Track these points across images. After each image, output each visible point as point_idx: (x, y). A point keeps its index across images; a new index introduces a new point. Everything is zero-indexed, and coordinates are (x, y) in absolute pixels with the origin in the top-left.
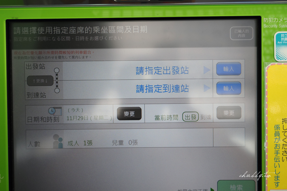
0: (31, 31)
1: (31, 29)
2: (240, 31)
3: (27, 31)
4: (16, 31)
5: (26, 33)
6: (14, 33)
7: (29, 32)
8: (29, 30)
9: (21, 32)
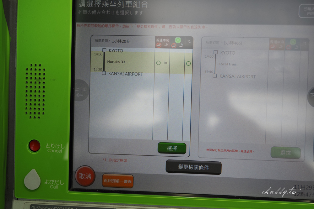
0: (95, 4)
1: (95, 2)
2: (309, 9)
3: (91, 4)
4: (81, 4)
5: (90, 6)
6: (79, 6)
7: (94, 6)
8: (94, 3)
9: (86, 5)
